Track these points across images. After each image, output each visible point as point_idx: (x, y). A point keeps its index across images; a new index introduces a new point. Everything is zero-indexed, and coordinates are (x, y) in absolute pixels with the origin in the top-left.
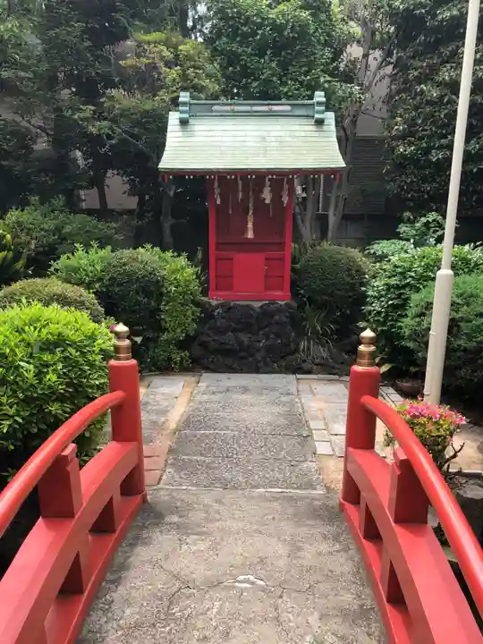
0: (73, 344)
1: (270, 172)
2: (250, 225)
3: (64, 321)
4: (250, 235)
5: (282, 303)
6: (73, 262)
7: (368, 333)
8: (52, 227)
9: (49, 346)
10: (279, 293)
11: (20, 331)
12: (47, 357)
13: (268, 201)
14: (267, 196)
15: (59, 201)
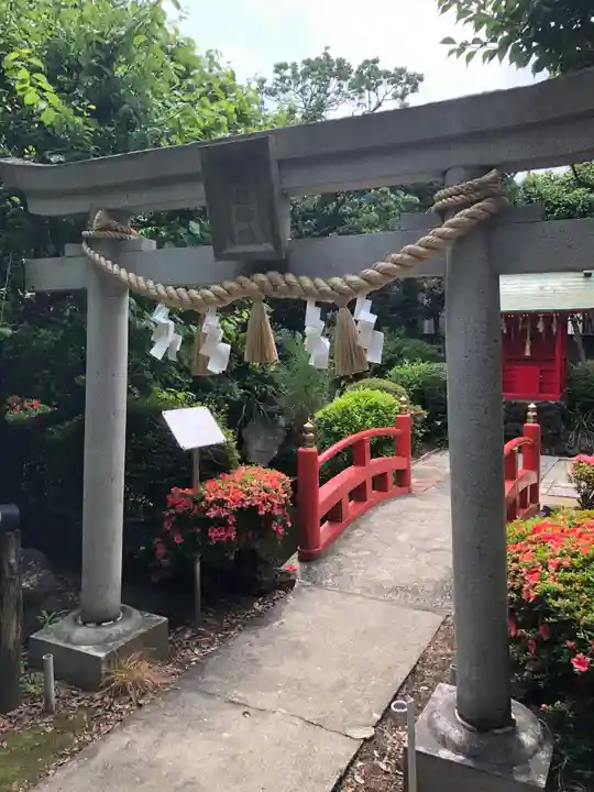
0: (383, 409)
1: (556, 311)
2: (528, 347)
3: (379, 397)
4: (528, 354)
5: (553, 402)
6: (401, 371)
7: (532, 406)
8: (393, 348)
9: (369, 408)
10: (551, 395)
11: (357, 401)
12: (368, 413)
13: (541, 330)
14: (541, 327)
15: (402, 330)
